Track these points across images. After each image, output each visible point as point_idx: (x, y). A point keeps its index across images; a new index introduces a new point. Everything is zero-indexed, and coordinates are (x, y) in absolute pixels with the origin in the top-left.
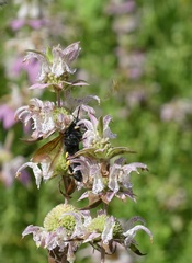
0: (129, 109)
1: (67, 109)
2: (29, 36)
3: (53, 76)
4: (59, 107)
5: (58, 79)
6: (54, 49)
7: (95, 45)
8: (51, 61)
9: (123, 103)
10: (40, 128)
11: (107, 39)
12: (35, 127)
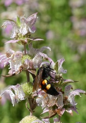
0: (80, 55)
1: (30, 56)
2: (16, 10)
3: (21, 35)
4: (25, 54)
5: (24, 36)
6: (21, 18)
7: (58, 15)
8: (20, 25)
9: (76, 52)
10: (14, 68)
11: (66, 12)
12: (11, 67)
